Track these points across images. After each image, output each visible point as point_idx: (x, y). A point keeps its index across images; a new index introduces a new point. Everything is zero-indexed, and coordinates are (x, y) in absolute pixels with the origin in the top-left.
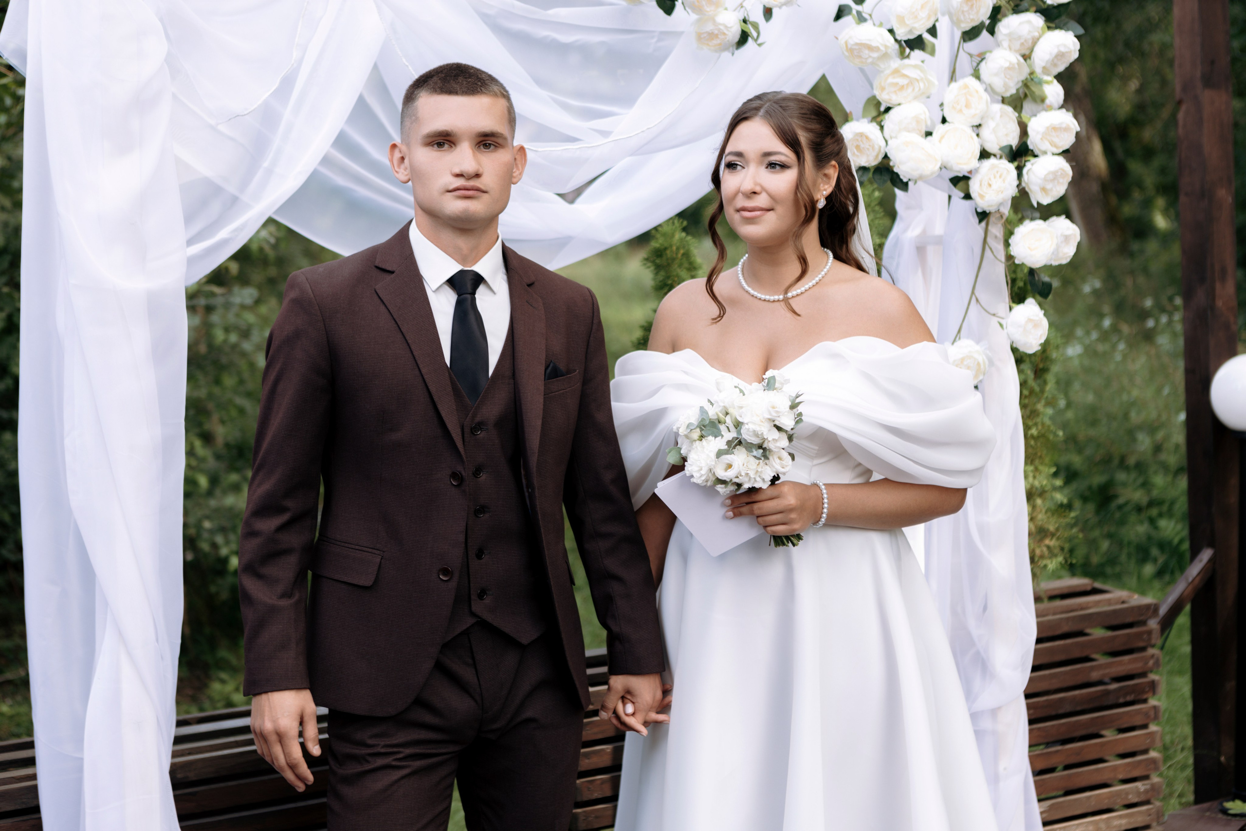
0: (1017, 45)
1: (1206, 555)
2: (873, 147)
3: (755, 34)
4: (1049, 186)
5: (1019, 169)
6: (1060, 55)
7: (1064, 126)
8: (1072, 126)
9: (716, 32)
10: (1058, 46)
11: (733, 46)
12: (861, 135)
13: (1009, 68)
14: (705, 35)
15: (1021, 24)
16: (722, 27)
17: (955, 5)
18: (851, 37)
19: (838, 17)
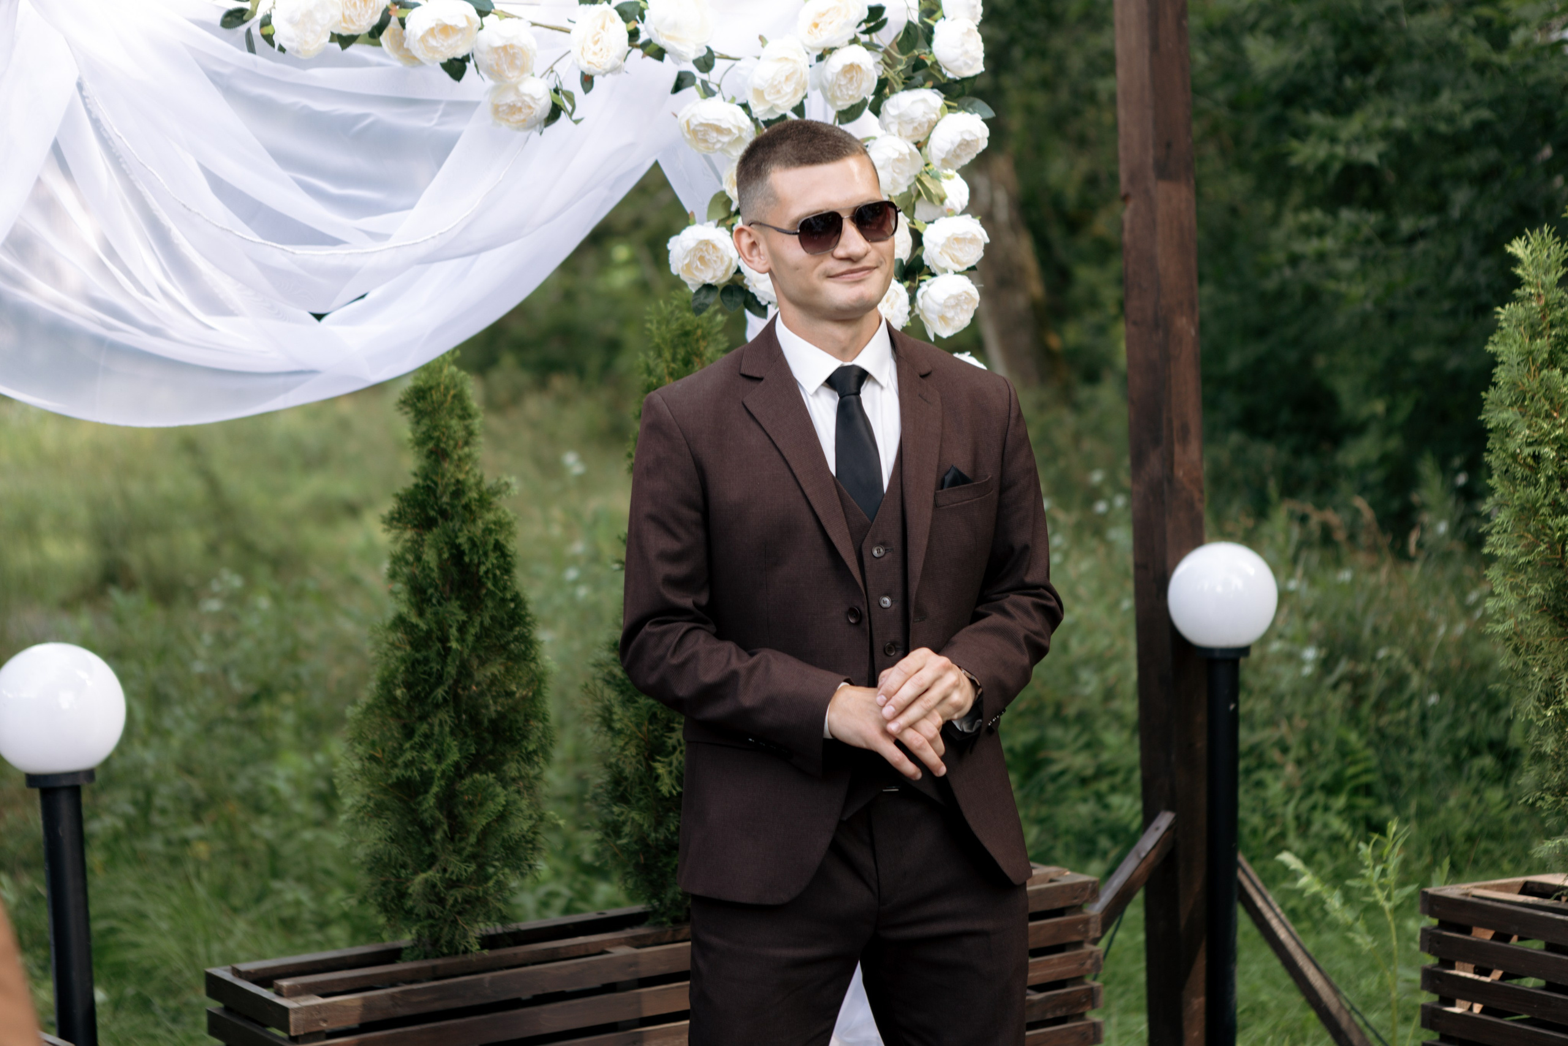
0: (908, 130)
1: (1164, 820)
2: (722, 259)
3: (569, 108)
4: (950, 314)
5: (912, 291)
6: (965, 144)
7: (969, 236)
8: (980, 237)
9: (519, 104)
10: (962, 133)
11: (540, 123)
12: (707, 243)
13: (898, 160)
14: (505, 108)
15: (914, 102)
16: (527, 99)
17: (830, 77)
18: (694, 115)
19: (677, 88)
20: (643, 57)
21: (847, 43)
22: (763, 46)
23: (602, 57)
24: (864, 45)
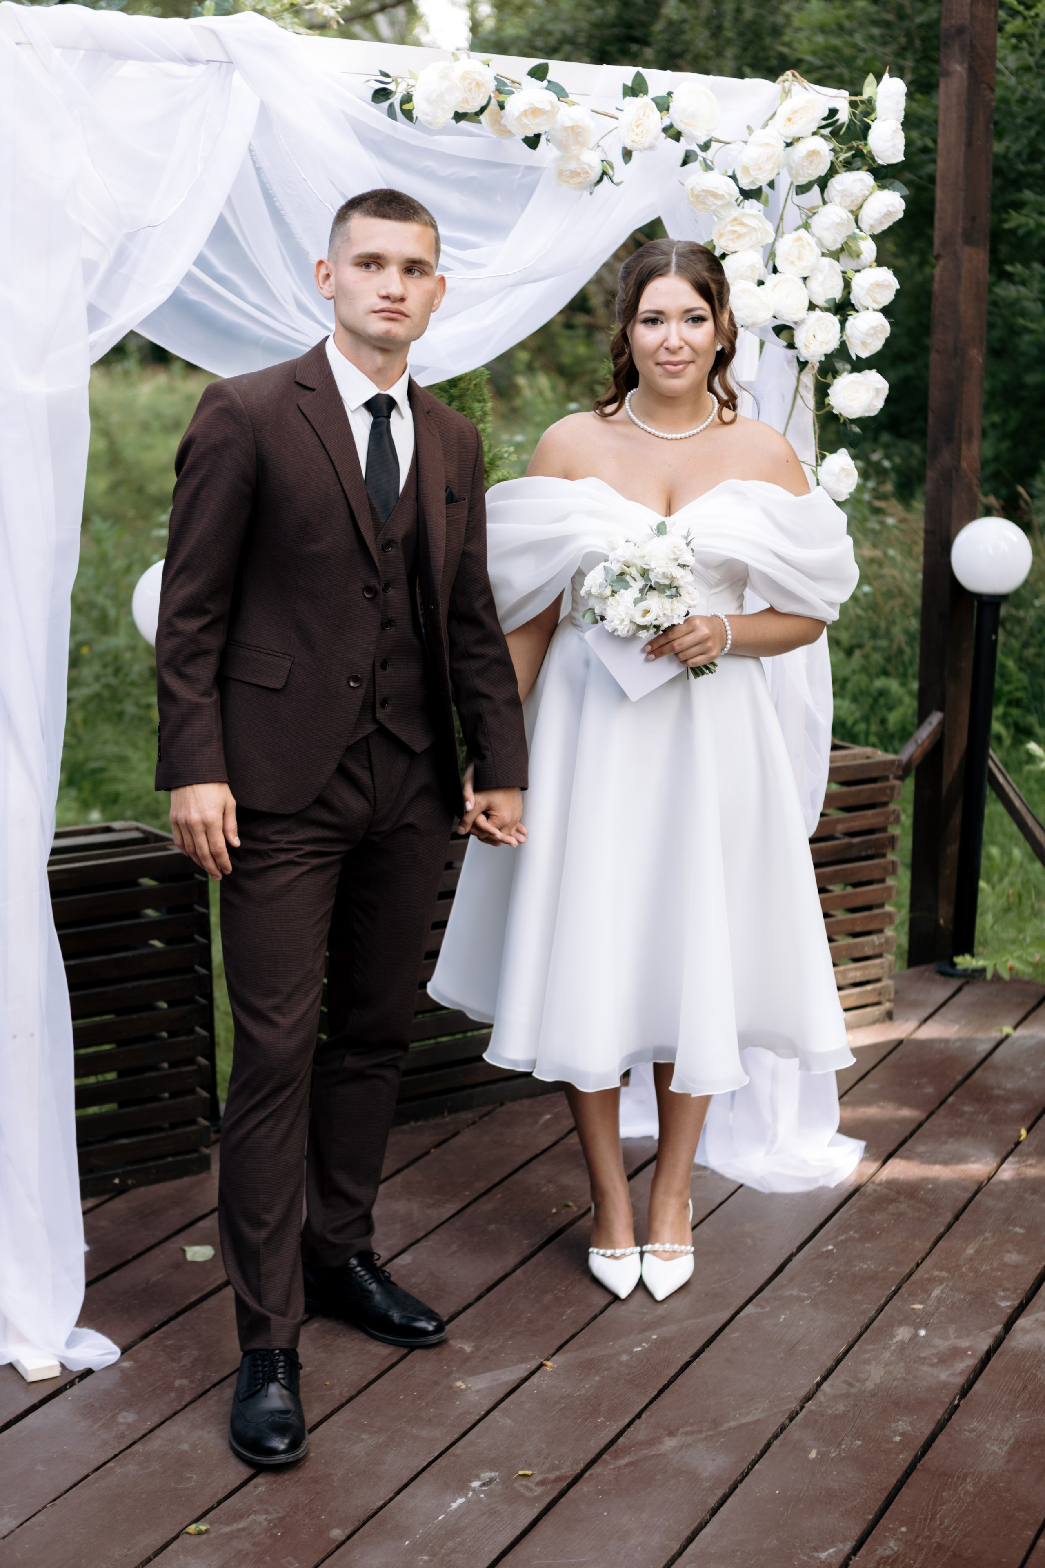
0: (848, 201)
3: (611, 173)
4: (870, 340)
5: (842, 322)
6: (889, 214)
7: (887, 283)
8: (893, 283)
9: (579, 170)
10: (884, 206)
11: (592, 185)
13: (839, 224)
14: (567, 173)
15: (854, 181)
16: (586, 166)
17: (797, 159)
18: (697, 184)
19: (685, 163)
20: (666, 139)
21: (811, 134)
22: (750, 134)
23: (642, 137)
24: (823, 136)
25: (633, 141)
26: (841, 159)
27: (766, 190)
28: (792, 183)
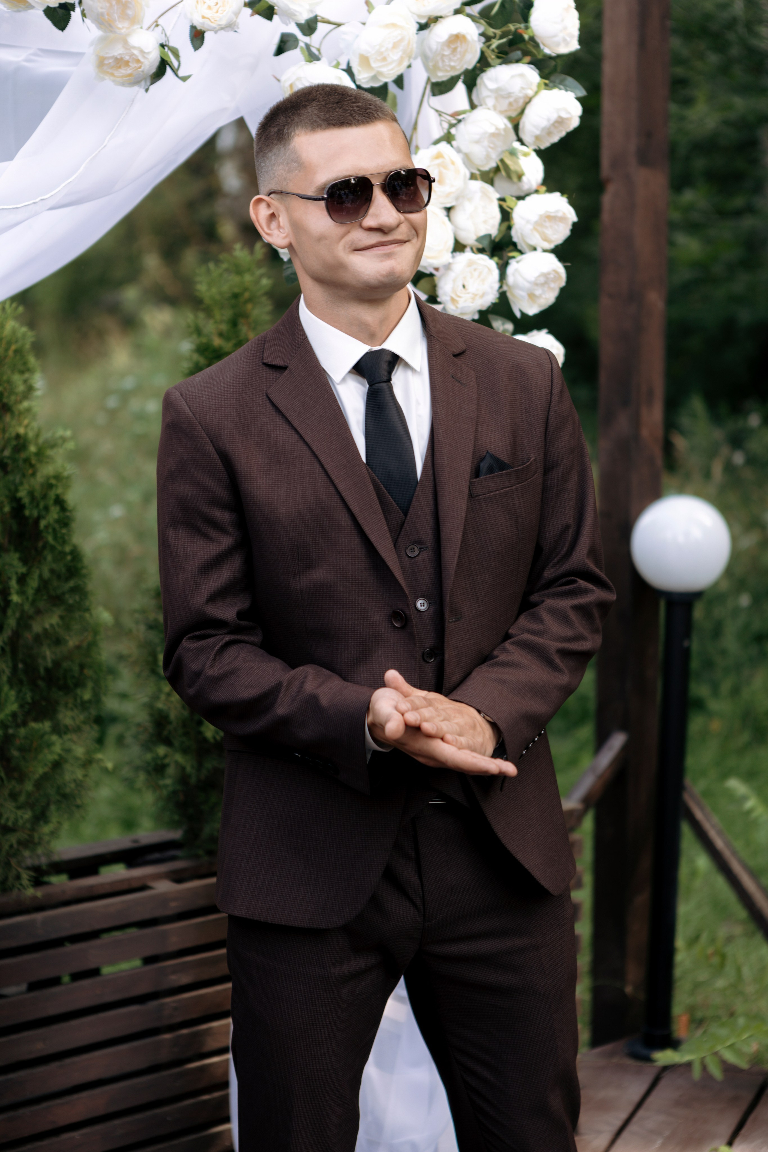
0: (504, 104)
3: (175, 63)
4: (538, 292)
5: (503, 268)
6: (560, 122)
7: (560, 214)
8: (569, 216)
9: (127, 58)
10: (556, 110)
11: (146, 78)
13: (493, 135)
14: (111, 61)
15: (513, 77)
16: (136, 52)
17: (434, 46)
18: (299, 79)
19: (280, 50)
20: (252, 15)
21: (452, 12)
22: (369, 12)
23: (217, 12)
24: (469, 16)
25: (203, 17)
26: (494, 46)
27: (393, 89)
28: (429, 79)
